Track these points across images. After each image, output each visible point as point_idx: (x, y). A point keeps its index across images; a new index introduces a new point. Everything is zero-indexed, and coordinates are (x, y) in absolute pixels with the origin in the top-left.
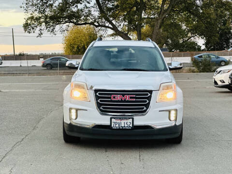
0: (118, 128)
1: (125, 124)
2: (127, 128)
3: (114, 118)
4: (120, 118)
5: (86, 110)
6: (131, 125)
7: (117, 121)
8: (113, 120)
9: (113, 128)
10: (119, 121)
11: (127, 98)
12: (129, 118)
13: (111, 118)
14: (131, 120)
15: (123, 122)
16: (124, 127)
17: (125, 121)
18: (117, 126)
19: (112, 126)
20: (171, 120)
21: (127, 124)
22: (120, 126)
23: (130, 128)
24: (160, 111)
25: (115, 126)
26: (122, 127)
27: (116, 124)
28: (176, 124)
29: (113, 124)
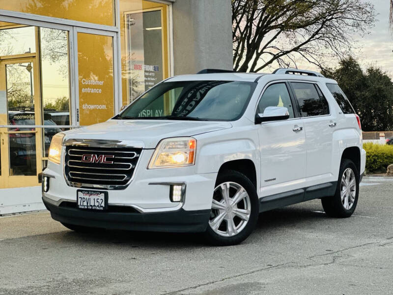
0: (86, 207)
2: (98, 208)
3: (81, 191)
4: (88, 191)
5: (54, 178)
6: (103, 205)
7: (85, 197)
8: (80, 194)
9: (80, 207)
10: (87, 197)
11: (103, 159)
12: (101, 192)
13: (78, 191)
14: (102, 196)
15: (92, 197)
16: (94, 206)
17: (96, 197)
18: (85, 204)
19: (79, 204)
20: (174, 200)
21: (97, 202)
22: (89, 205)
23: (102, 208)
24: (150, 184)
25: (82, 204)
26: (91, 206)
27: (83, 201)
28: (183, 208)
29: (79, 200)
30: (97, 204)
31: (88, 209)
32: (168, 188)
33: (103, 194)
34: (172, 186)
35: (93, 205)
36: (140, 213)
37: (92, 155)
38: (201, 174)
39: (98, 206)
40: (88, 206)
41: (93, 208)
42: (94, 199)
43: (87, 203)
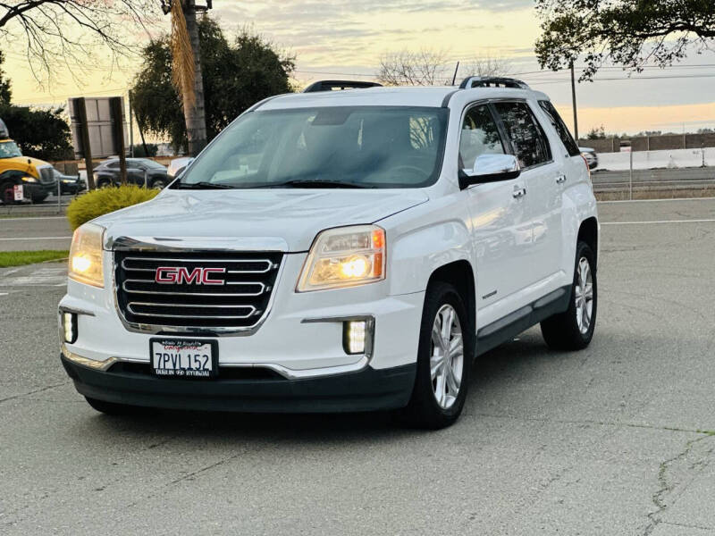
0: (171, 373)
1: (192, 359)
2: (197, 373)
3: (160, 341)
4: (175, 341)
6: (209, 366)
8: (158, 348)
9: (159, 372)
10: (174, 352)
11: (202, 276)
12: (203, 342)
13: (152, 341)
14: (207, 350)
15: (185, 353)
16: (190, 369)
17: (193, 352)
18: (169, 365)
19: (156, 366)
20: (352, 350)
21: (196, 361)
22: (177, 367)
23: (206, 374)
24: (305, 321)
25: (163, 367)
26: (184, 369)
27: (165, 361)
28: (370, 364)
29: (156, 358)
30: (195, 365)
31: (175, 376)
32: (340, 327)
33: (209, 346)
34: (346, 324)
35: (187, 367)
36: (285, 379)
37: (178, 269)
38: (398, 296)
39: (198, 369)
40: (175, 370)
41: (188, 373)
42: (189, 356)
43: (174, 365)
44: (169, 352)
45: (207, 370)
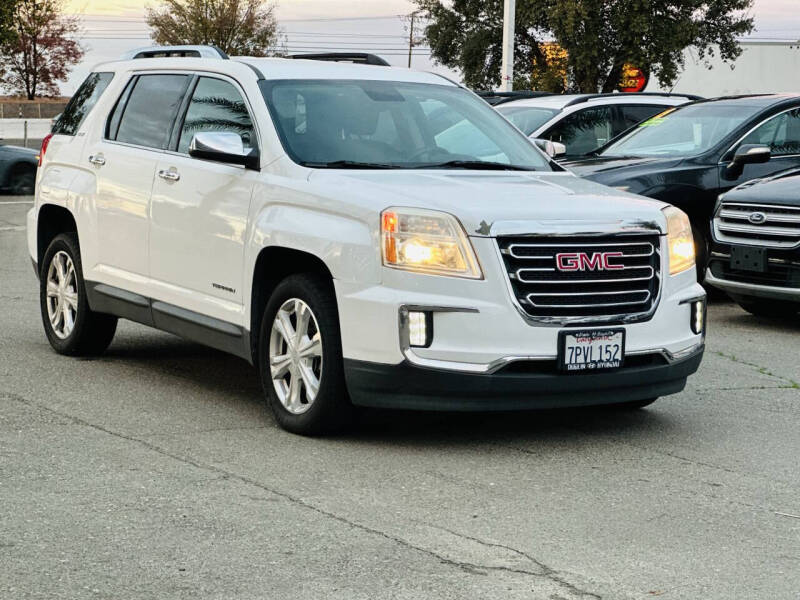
0: (583, 367)
1: (604, 351)
2: (608, 365)
3: (573, 333)
4: (590, 333)
5: (476, 311)
6: (619, 356)
8: (570, 341)
9: (570, 368)
10: (585, 344)
11: (600, 261)
12: (616, 331)
13: (562, 337)
14: (618, 339)
15: (596, 344)
16: (601, 361)
17: (603, 342)
18: (581, 359)
19: (567, 361)
21: (607, 351)
22: (588, 361)
23: (616, 365)
25: (573, 362)
26: (594, 362)
27: (577, 355)
29: (568, 352)
30: (605, 357)
31: (587, 371)
32: (689, 308)
33: (620, 335)
35: (598, 359)
37: (578, 254)
39: (608, 361)
40: (586, 364)
41: (599, 366)
42: (600, 347)
43: (586, 358)
44: (582, 344)
45: (617, 360)
